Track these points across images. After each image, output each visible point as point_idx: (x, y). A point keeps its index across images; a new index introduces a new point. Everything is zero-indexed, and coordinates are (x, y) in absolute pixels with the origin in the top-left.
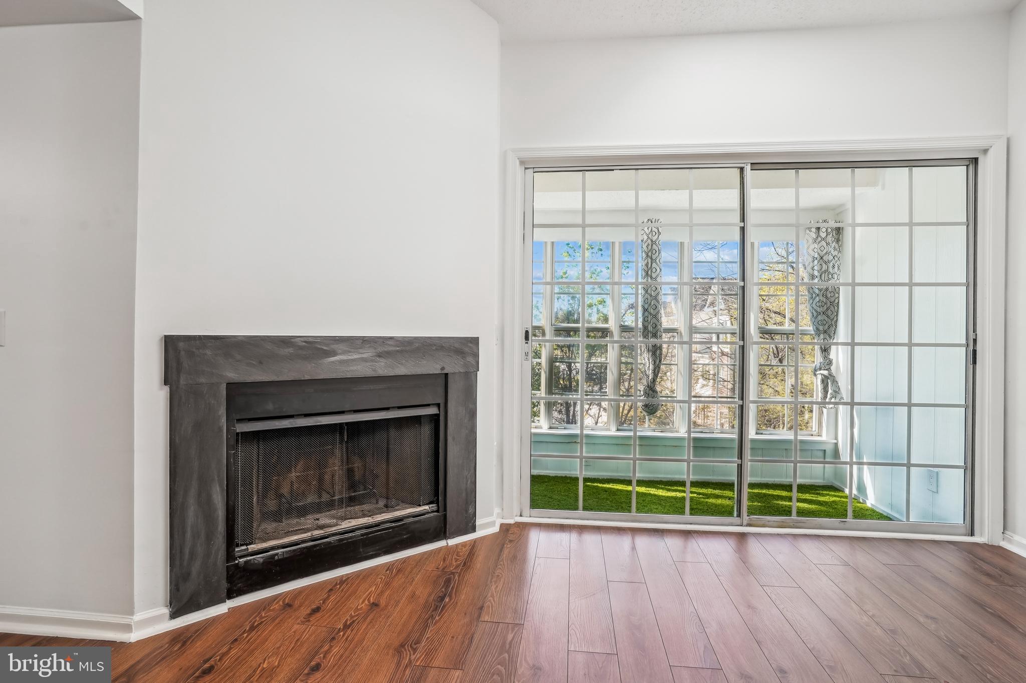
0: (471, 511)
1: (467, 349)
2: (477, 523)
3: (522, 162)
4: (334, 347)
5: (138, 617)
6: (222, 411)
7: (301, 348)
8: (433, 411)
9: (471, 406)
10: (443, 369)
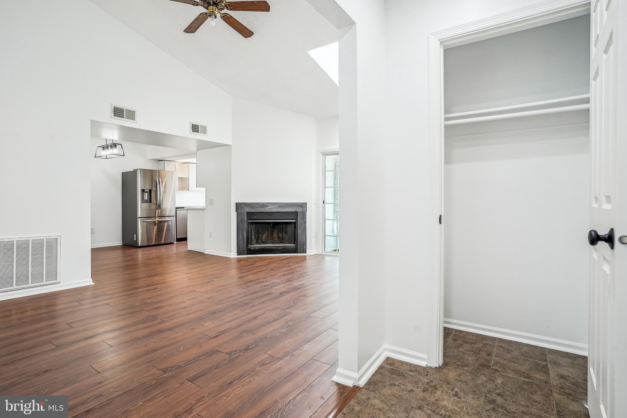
0: (305, 247)
1: (303, 206)
2: (307, 251)
3: (322, 153)
4: (269, 205)
5: (232, 254)
6: (246, 217)
7: (261, 205)
8: (294, 221)
9: (305, 220)
10: (296, 210)
